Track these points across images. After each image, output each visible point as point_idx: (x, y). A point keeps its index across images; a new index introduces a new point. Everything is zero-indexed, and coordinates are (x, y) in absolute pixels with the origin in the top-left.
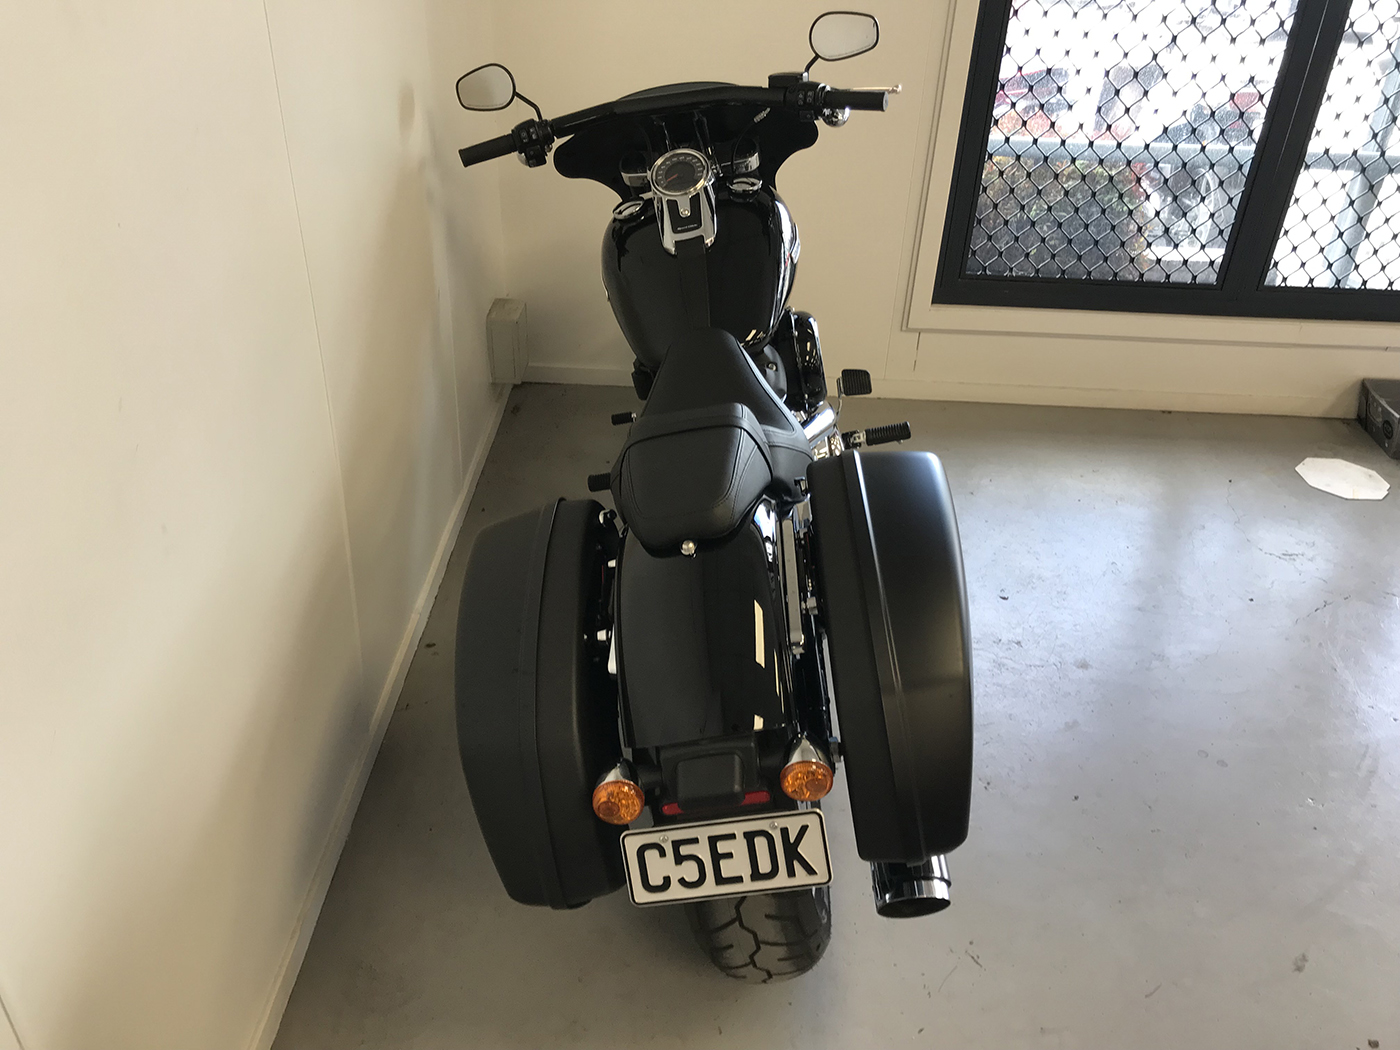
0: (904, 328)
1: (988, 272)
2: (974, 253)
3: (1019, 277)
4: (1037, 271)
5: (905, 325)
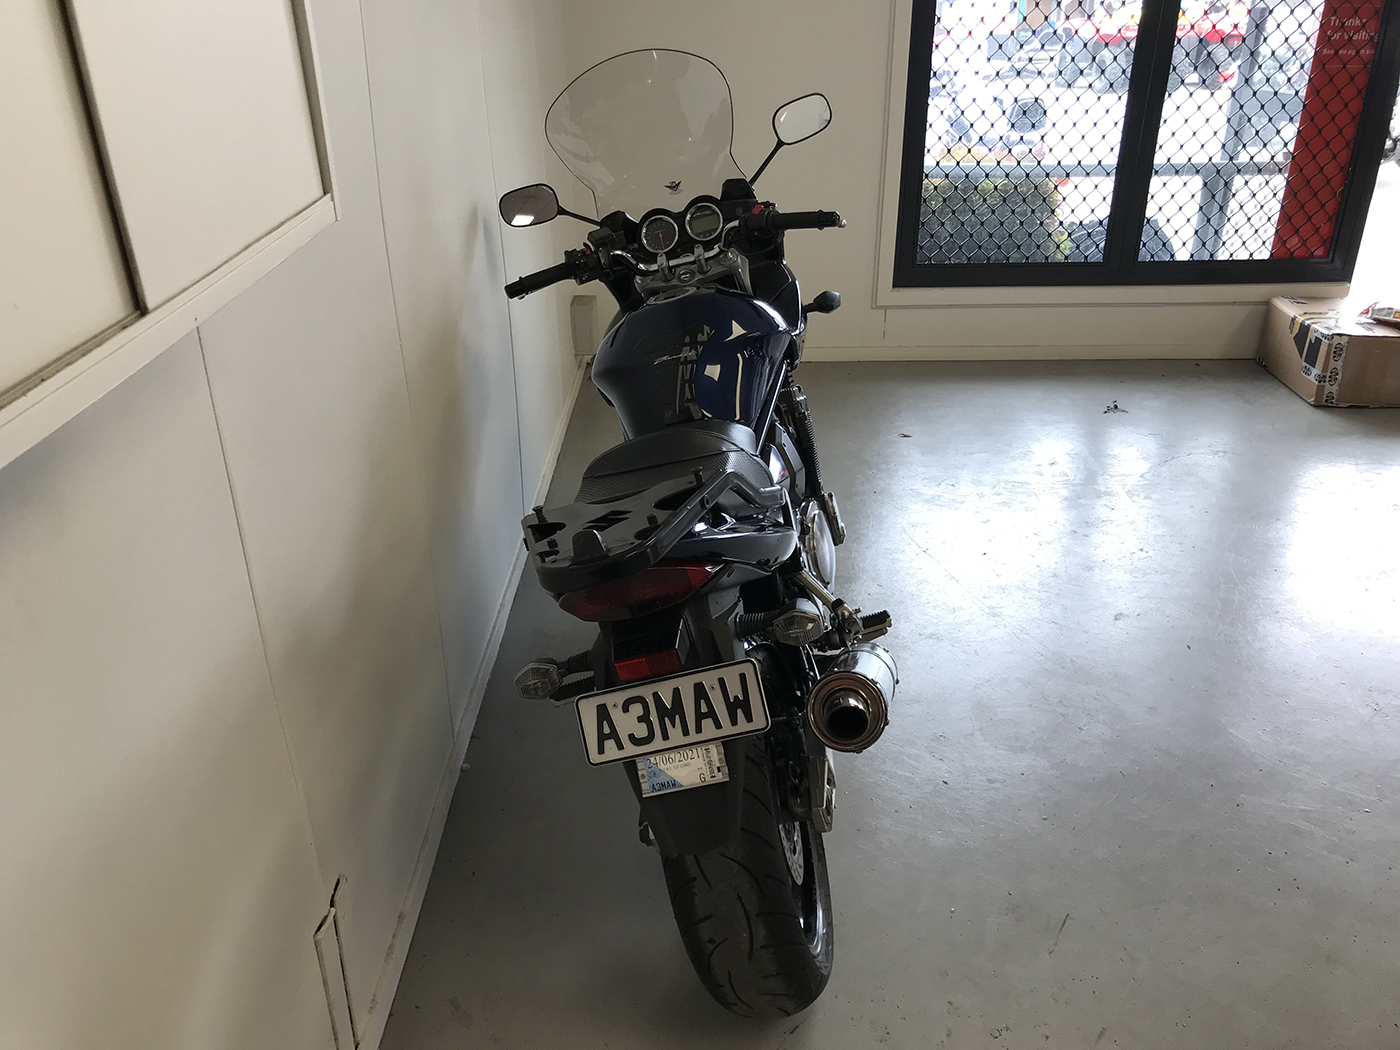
1: (933, 262)
2: (921, 248)
3: (956, 264)
4: (969, 259)
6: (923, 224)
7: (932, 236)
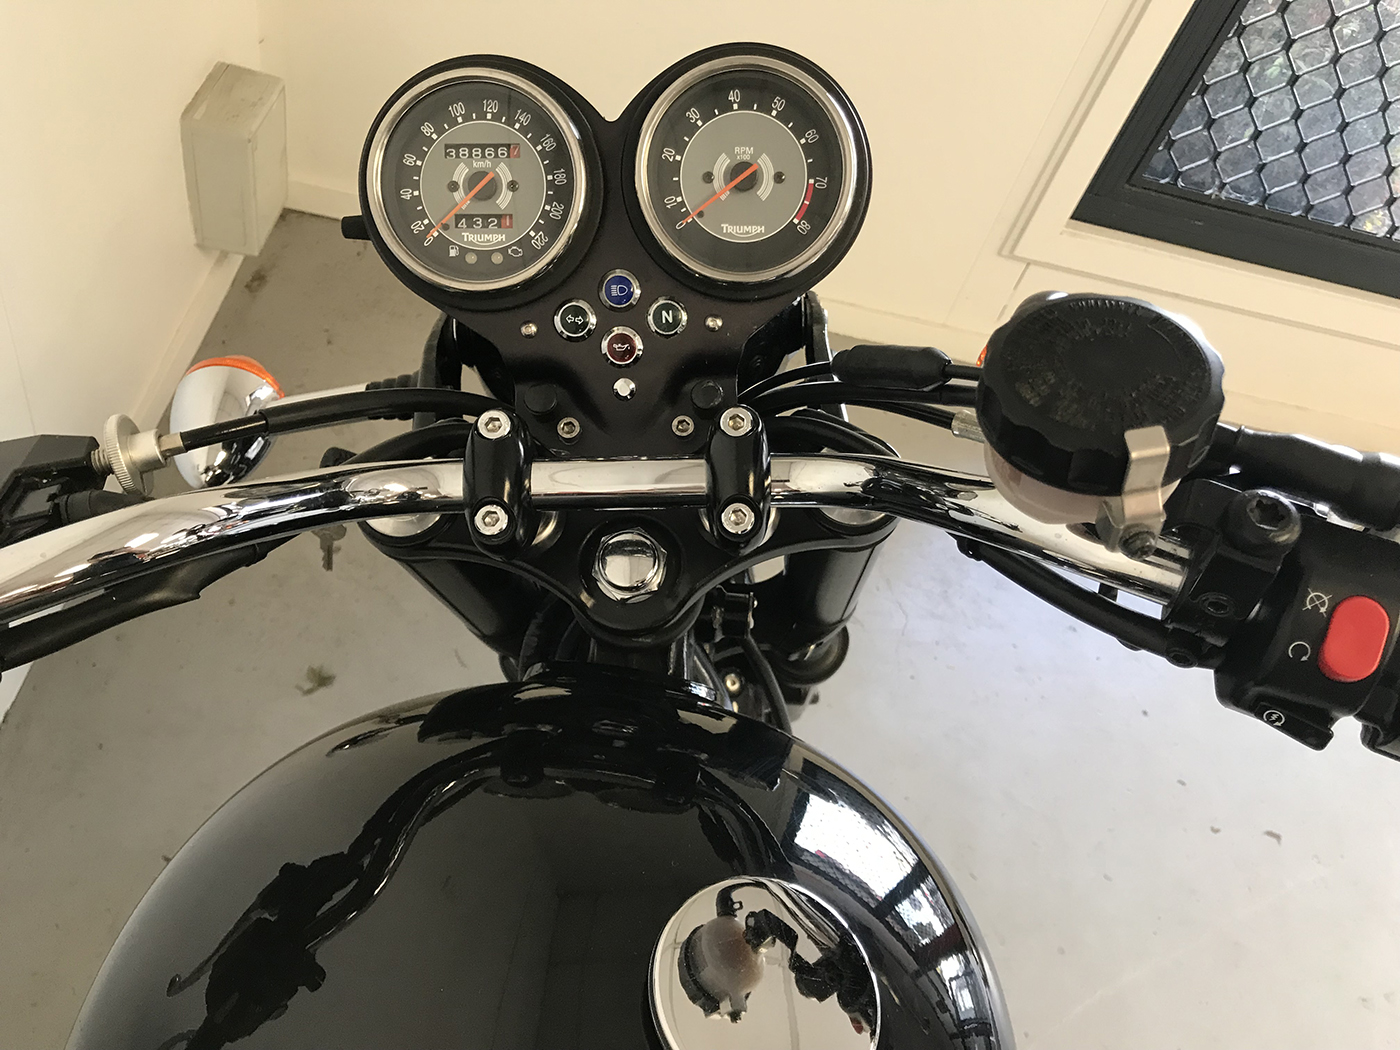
0: (1006, 252)
1: (1180, 183)
2: (1171, 143)
3: (1236, 202)
4: (1266, 198)
5: (1008, 247)
6: (1204, 90)
7: (1210, 123)
